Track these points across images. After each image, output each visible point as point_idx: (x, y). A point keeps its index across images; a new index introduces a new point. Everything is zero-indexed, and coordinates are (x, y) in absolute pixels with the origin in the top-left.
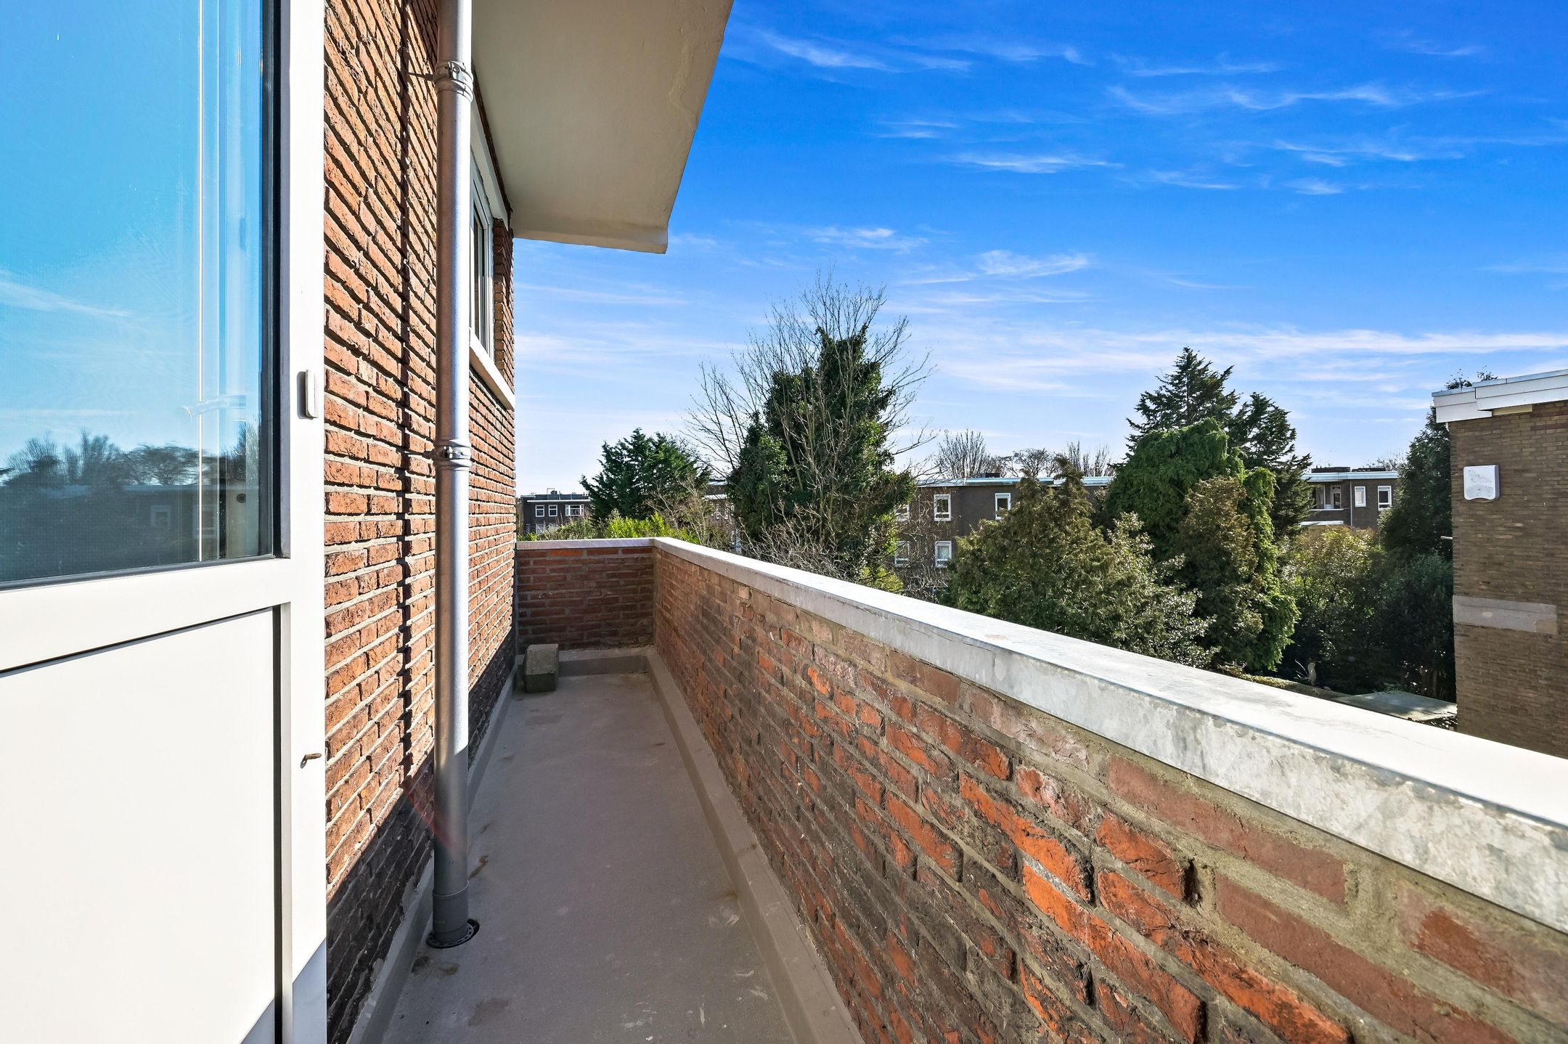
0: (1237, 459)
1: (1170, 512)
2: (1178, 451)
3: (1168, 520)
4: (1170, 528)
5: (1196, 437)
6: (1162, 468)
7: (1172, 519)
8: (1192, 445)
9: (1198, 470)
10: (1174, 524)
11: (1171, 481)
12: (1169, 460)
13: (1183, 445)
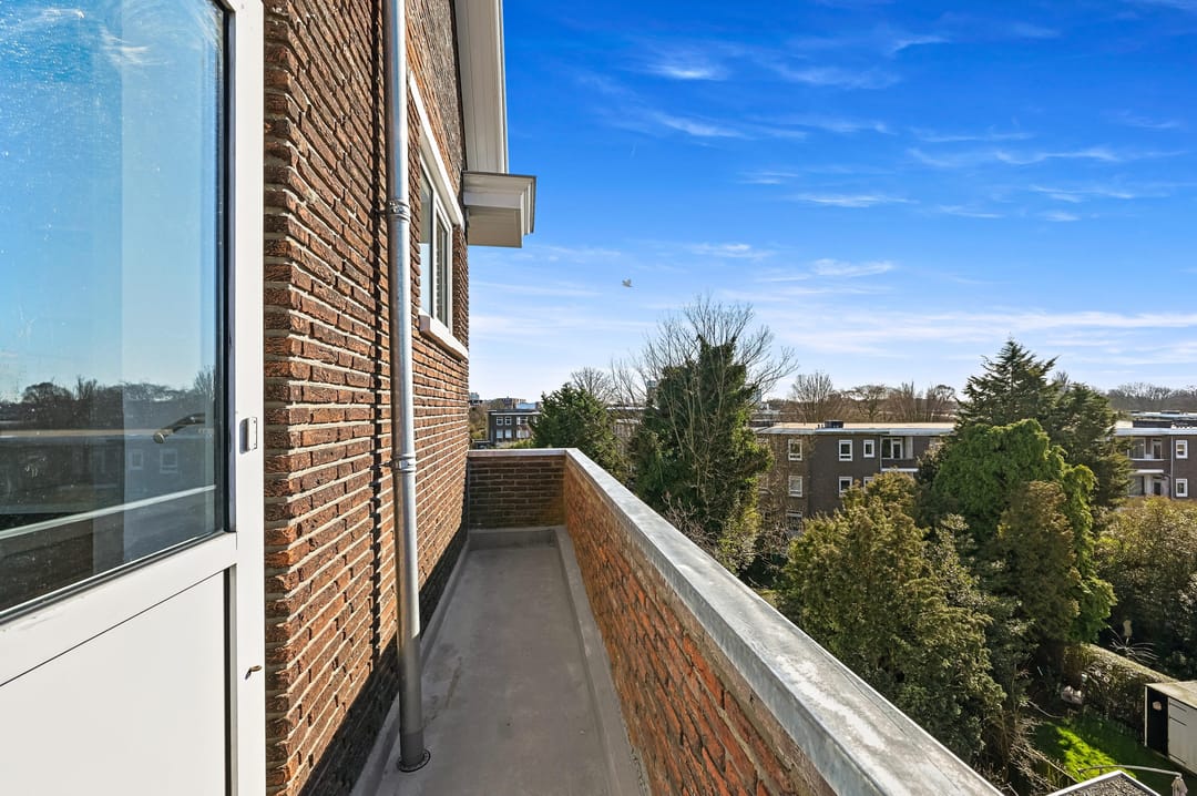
0: (1058, 456)
1: (992, 500)
2: (1001, 449)
3: (990, 507)
4: (992, 513)
5: (1019, 437)
6: (987, 462)
7: (995, 506)
8: (1015, 442)
9: (1019, 465)
10: (996, 511)
11: (995, 473)
12: (993, 454)
13: (1006, 442)
